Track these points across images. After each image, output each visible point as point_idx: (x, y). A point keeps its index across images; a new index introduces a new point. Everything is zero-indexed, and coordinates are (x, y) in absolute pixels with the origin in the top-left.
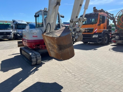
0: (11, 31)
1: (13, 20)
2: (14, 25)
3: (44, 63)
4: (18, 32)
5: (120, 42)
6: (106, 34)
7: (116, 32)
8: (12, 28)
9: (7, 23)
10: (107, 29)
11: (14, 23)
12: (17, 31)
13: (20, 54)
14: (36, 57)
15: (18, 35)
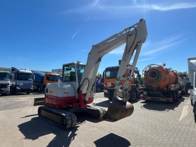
0: (9, 82)
1: (12, 68)
2: (13, 75)
3: (78, 127)
4: (18, 84)
5: (149, 98)
6: (134, 89)
7: (144, 88)
8: (11, 79)
9: (4, 72)
10: (135, 84)
11: (14, 72)
12: (16, 83)
13: (38, 116)
14: (72, 119)
15: (18, 88)
